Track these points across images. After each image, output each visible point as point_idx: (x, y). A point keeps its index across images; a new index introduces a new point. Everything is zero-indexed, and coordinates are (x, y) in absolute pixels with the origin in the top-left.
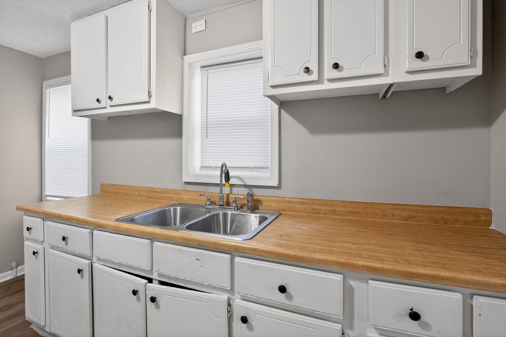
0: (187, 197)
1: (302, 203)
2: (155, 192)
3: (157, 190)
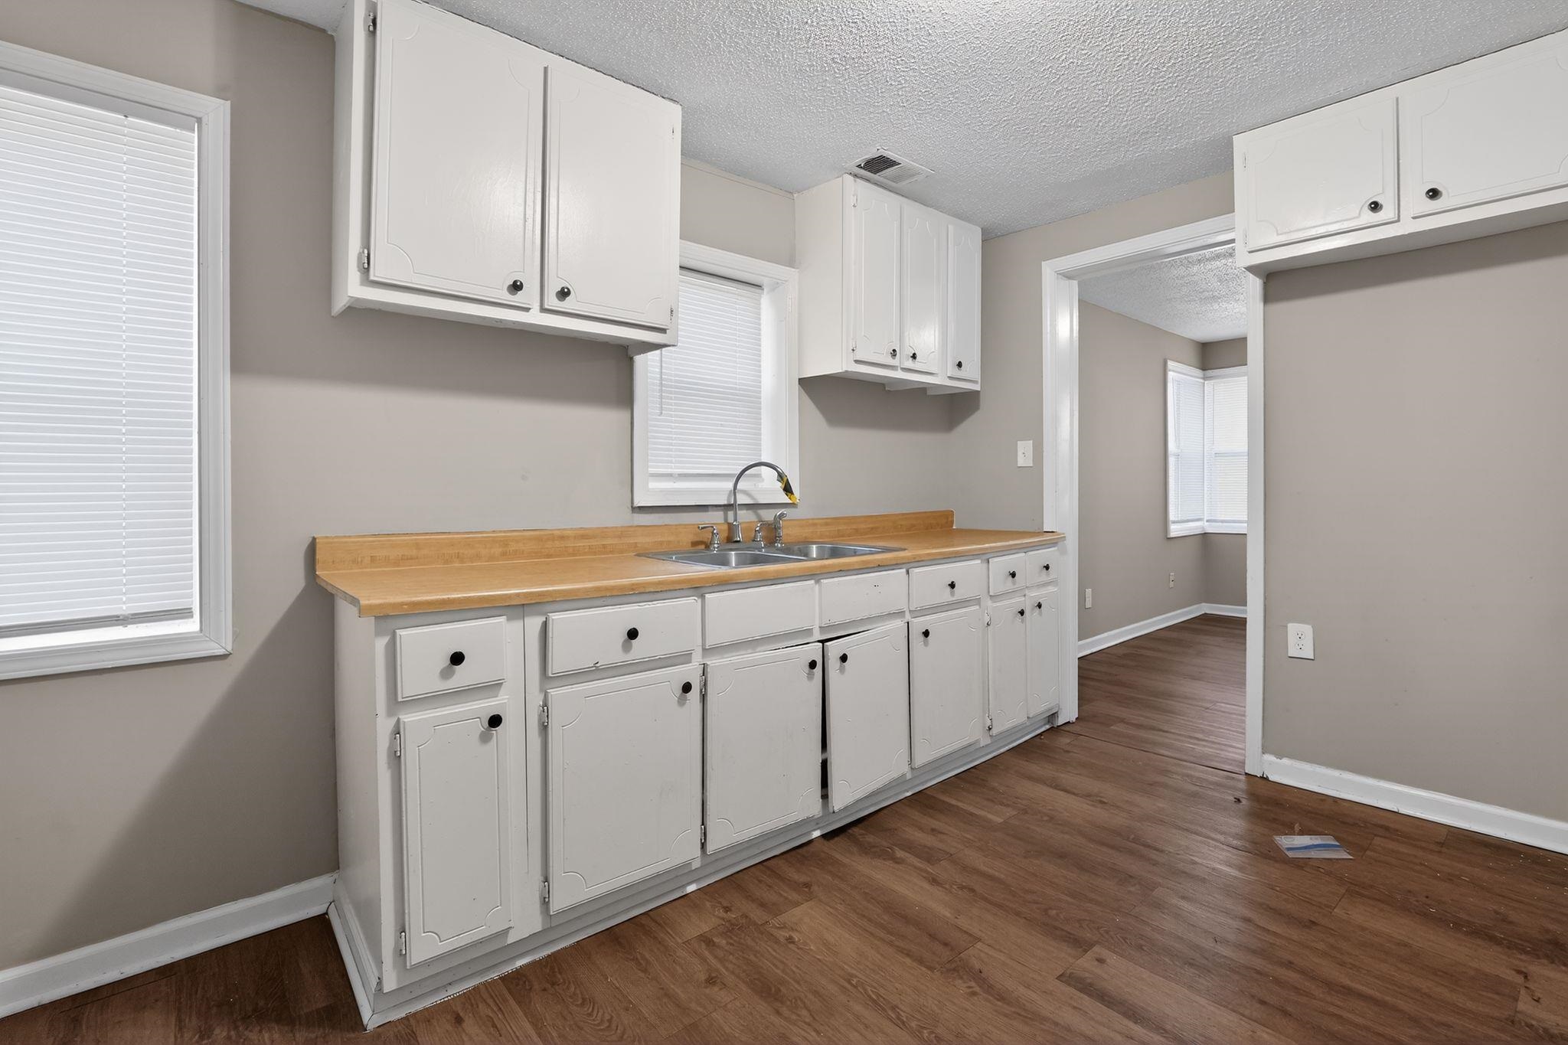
0: (648, 540)
1: (827, 524)
2: (562, 538)
3: (566, 533)
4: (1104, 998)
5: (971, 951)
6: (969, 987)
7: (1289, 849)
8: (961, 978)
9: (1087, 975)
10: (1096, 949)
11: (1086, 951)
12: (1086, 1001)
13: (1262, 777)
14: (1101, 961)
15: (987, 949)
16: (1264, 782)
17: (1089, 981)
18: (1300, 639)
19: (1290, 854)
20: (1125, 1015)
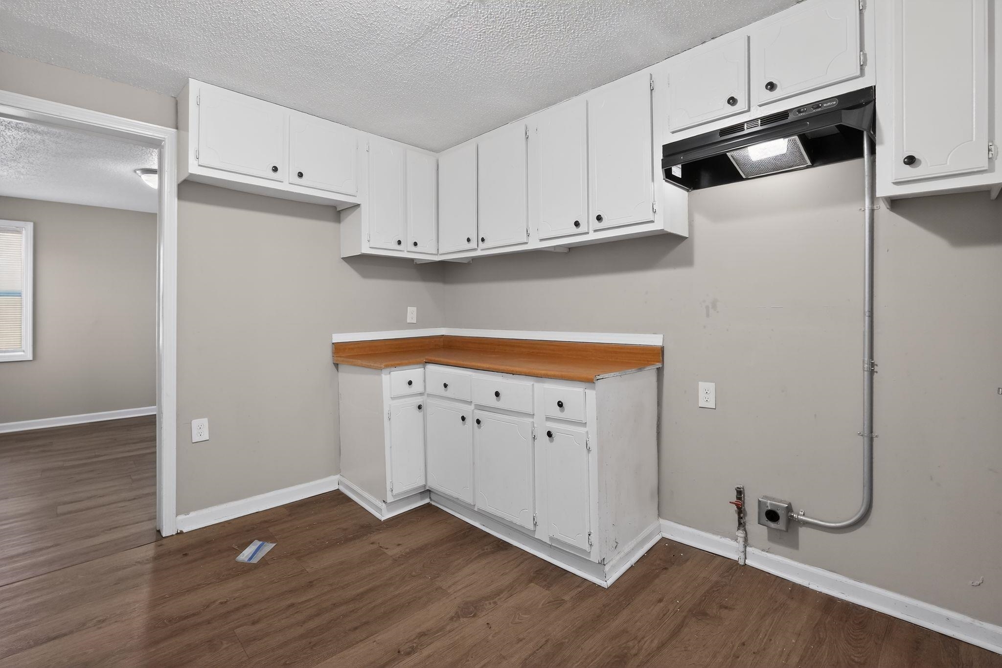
7: (250, 559)
13: (178, 533)
16: (180, 536)
18: (201, 430)
19: (255, 561)
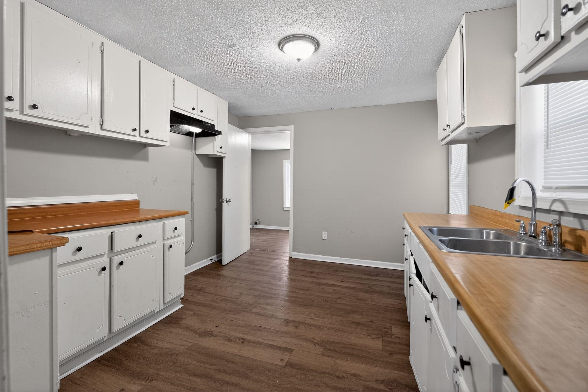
4: (279, 348)
5: (321, 350)
6: (315, 340)
8: (319, 341)
9: (285, 353)
10: (284, 364)
11: (287, 362)
12: (284, 345)
14: (282, 360)
15: (318, 353)
17: (285, 352)
20: (274, 346)
